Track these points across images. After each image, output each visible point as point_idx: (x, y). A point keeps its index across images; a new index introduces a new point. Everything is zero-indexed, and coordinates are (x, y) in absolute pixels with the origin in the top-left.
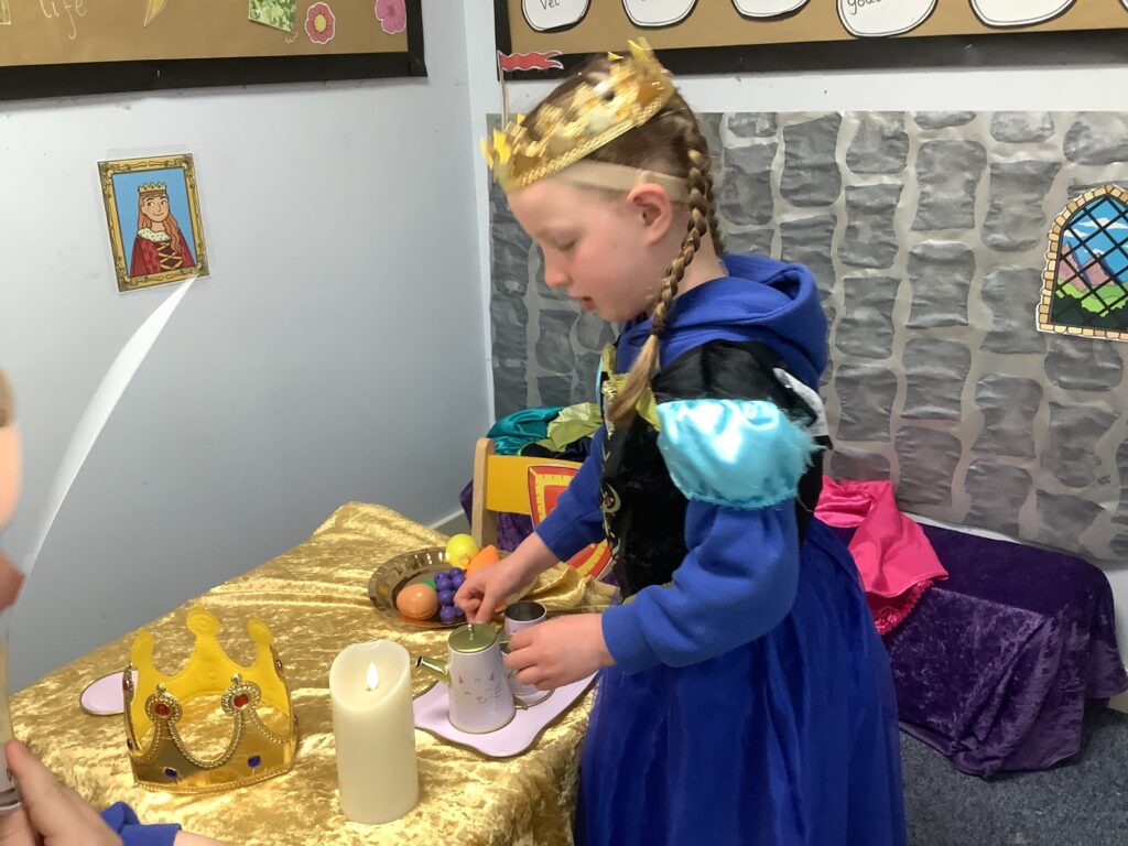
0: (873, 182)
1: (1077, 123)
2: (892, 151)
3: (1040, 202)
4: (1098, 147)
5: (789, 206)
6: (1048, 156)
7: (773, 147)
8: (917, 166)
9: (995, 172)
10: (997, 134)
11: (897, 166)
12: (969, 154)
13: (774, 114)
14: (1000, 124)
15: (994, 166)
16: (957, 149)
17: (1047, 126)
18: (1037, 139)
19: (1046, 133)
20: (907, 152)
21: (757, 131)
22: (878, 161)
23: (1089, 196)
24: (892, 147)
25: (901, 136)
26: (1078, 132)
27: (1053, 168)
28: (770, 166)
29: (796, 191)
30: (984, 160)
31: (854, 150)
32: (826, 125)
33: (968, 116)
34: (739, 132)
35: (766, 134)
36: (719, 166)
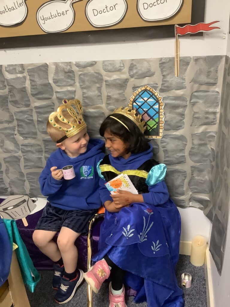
0: (64, 89)
1: (132, 64)
2: (69, 77)
3: (124, 93)
4: (140, 72)
5: (36, 100)
6: (124, 76)
7: (25, 78)
8: (79, 83)
9: (107, 83)
10: (105, 69)
11: (72, 83)
12: (97, 77)
13: (22, 65)
14: (106, 65)
15: (106, 81)
16: (92, 76)
17: (122, 65)
18: (120, 70)
19: (122, 68)
20: (75, 77)
21: (17, 72)
22: (65, 81)
23: (140, 90)
24: (69, 76)
25: (71, 72)
26: (132, 67)
27: (126, 81)
28: (25, 85)
29: (36, 94)
30: (102, 79)
31: (55, 78)
32: (43, 69)
33: (94, 63)
34: (9, 72)
35: (21, 72)
36: (5, 86)
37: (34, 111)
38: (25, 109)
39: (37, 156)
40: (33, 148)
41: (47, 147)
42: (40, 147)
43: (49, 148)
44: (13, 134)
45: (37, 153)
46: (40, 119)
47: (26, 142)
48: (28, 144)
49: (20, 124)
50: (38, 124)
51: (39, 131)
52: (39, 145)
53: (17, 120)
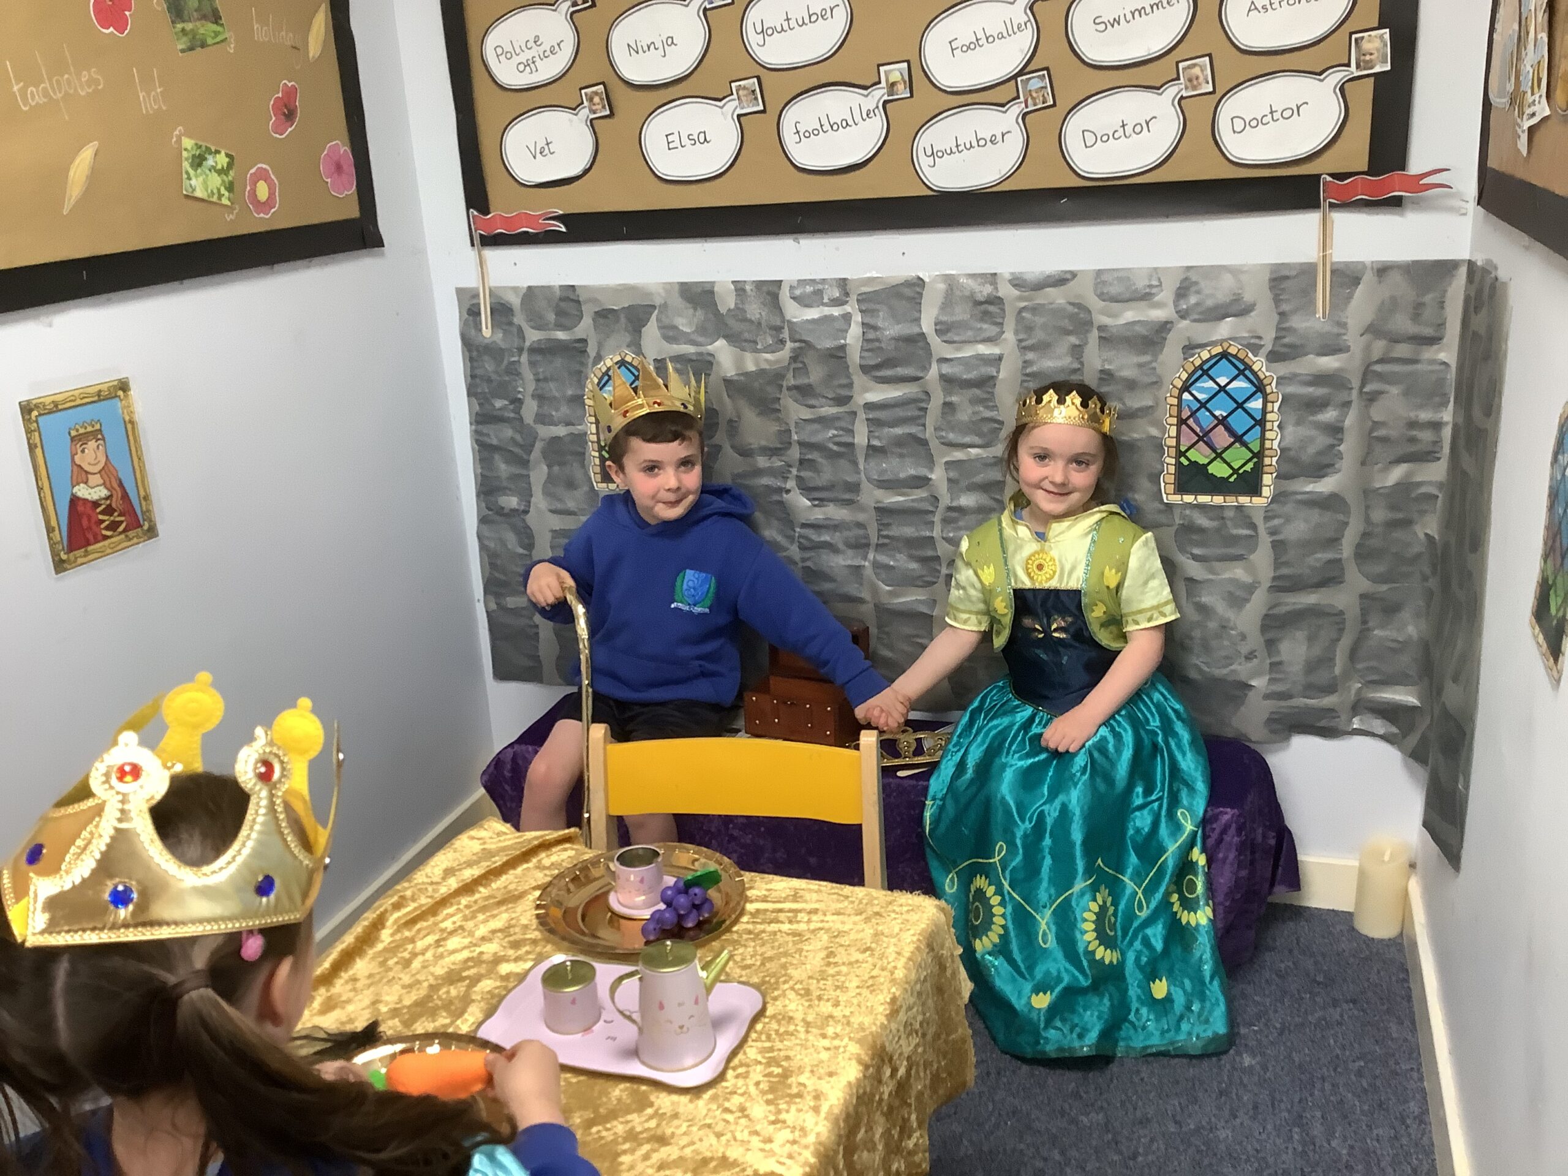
0: (967, 352)
2: (987, 316)
3: (1154, 364)
4: (1209, 303)
5: (874, 384)
6: (1160, 314)
7: (846, 317)
8: (1016, 332)
9: (1102, 334)
10: (1102, 293)
11: (994, 334)
12: (1073, 317)
13: (845, 280)
14: (1104, 283)
15: (1100, 328)
16: (1057, 312)
17: (1155, 283)
18: (1146, 297)
19: (1154, 290)
20: (1003, 317)
21: (826, 300)
22: (972, 329)
23: (1205, 355)
24: (987, 313)
25: (996, 300)
26: (1187, 288)
27: (1165, 327)
28: (844, 339)
29: (877, 367)
30: (1090, 323)
31: (943, 318)
32: (908, 291)
33: (1069, 276)
34: (803, 301)
35: (836, 302)
36: (782, 342)
37: (862, 415)
38: (833, 410)
39: (849, 562)
40: (837, 534)
41: (885, 533)
42: (861, 532)
43: (891, 533)
44: (780, 490)
45: (850, 552)
46: (876, 443)
47: (818, 515)
48: (825, 523)
49: (809, 457)
50: (867, 456)
51: (869, 480)
52: (860, 525)
53: (801, 444)
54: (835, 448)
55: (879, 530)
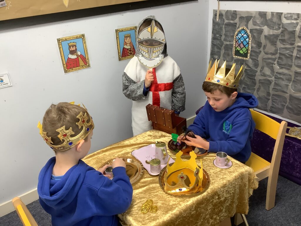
54: (288, 55)
55: (295, 77)
